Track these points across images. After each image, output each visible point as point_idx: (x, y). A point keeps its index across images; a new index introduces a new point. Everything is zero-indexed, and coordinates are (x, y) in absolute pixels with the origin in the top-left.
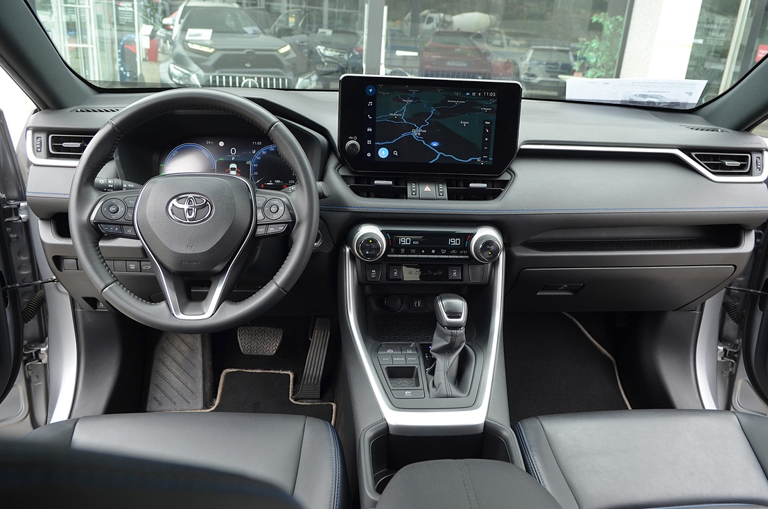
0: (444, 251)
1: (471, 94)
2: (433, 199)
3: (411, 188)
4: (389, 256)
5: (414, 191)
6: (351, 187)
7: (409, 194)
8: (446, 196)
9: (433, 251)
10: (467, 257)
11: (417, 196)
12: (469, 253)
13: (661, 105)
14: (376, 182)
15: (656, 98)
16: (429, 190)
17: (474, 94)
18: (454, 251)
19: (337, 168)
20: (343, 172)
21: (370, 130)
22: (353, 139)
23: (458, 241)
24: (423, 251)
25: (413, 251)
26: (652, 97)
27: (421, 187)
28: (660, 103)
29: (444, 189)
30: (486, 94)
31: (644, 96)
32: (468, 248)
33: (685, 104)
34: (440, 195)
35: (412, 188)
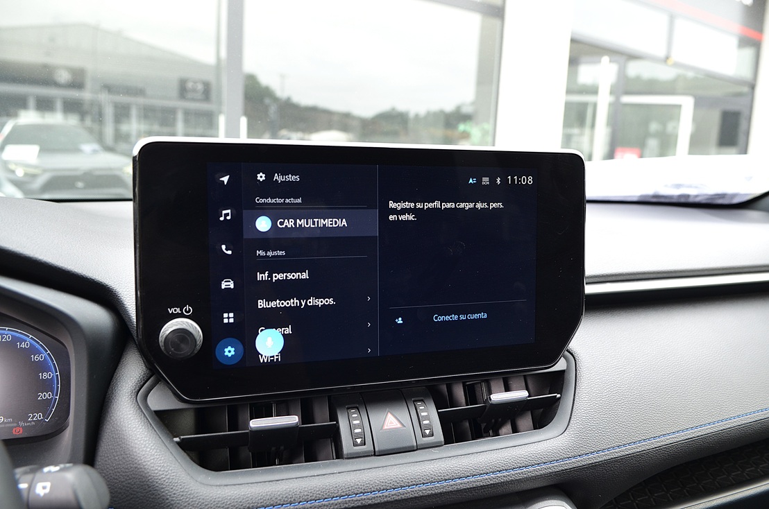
1: (480, 181)
2: (410, 450)
3: (350, 424)
5: (358, 436)
6: (185, 446)
7: (347, 445)
8: (439, 435)
11: (368, 447)
14: (256, 424)
16: (396, 424)
17: (486, 180)
19: (141, 394)
20: (161, 400)
21: (227, 284)
22: (181, 315)
27: (375, 418)
28: (697, 196)
29: (430, 414)
30: (513, 180)
34: (424, 436)
35: (351, 428)
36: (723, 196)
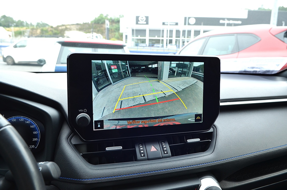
2: (159, 158)
5: (142, 153)
7: (138, 156)
8: (170, 154)
11: (146, 157)
13: (260, 73)
14: (108, 149)
15: (259, 68)
16: (155, 150)
19: (69, 138)
20: (74, 141)
22: (83, 112)
26: (257, 68)
27: (148, 147)
28: (259, 71)
29: (167, 147)
31: (253, 68)
33: (273, 71)
34: (164, 153)
35: (140, 151)
36: (269, 71)
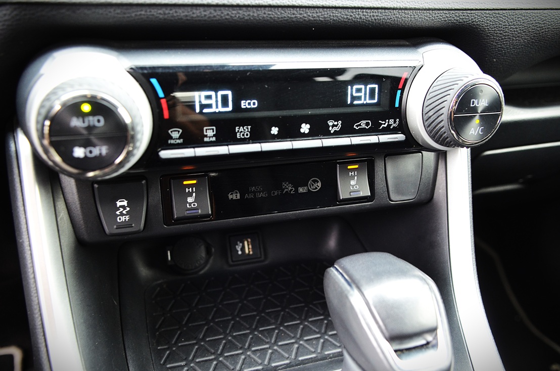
0: (334, 125)
4: (165, 154)
9: (305, 128)
10: (400, 137)
12: (403, 127)
18: (363, 124)
23: (372, 91)
24: (275, 131)
25: (243, 131)
32: (399, 114)
